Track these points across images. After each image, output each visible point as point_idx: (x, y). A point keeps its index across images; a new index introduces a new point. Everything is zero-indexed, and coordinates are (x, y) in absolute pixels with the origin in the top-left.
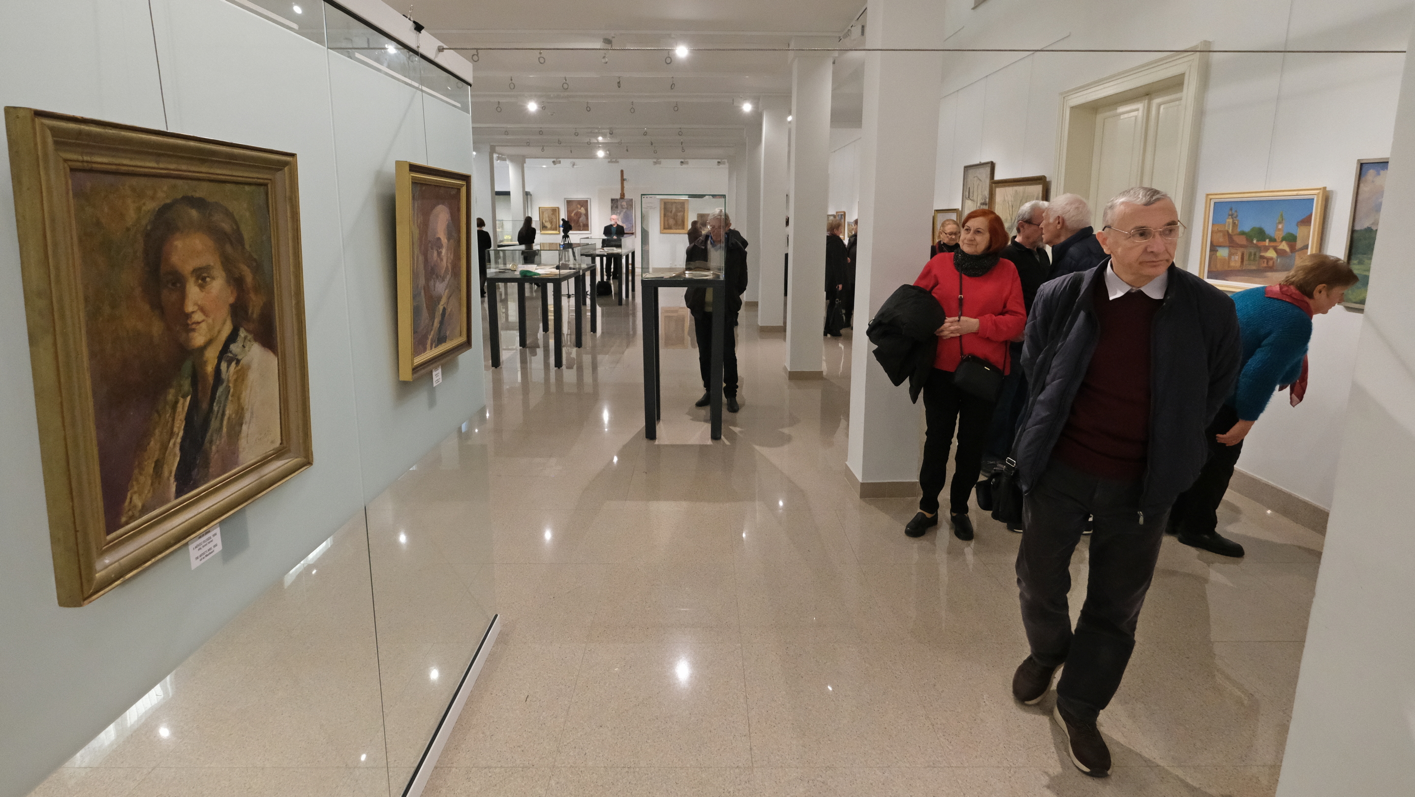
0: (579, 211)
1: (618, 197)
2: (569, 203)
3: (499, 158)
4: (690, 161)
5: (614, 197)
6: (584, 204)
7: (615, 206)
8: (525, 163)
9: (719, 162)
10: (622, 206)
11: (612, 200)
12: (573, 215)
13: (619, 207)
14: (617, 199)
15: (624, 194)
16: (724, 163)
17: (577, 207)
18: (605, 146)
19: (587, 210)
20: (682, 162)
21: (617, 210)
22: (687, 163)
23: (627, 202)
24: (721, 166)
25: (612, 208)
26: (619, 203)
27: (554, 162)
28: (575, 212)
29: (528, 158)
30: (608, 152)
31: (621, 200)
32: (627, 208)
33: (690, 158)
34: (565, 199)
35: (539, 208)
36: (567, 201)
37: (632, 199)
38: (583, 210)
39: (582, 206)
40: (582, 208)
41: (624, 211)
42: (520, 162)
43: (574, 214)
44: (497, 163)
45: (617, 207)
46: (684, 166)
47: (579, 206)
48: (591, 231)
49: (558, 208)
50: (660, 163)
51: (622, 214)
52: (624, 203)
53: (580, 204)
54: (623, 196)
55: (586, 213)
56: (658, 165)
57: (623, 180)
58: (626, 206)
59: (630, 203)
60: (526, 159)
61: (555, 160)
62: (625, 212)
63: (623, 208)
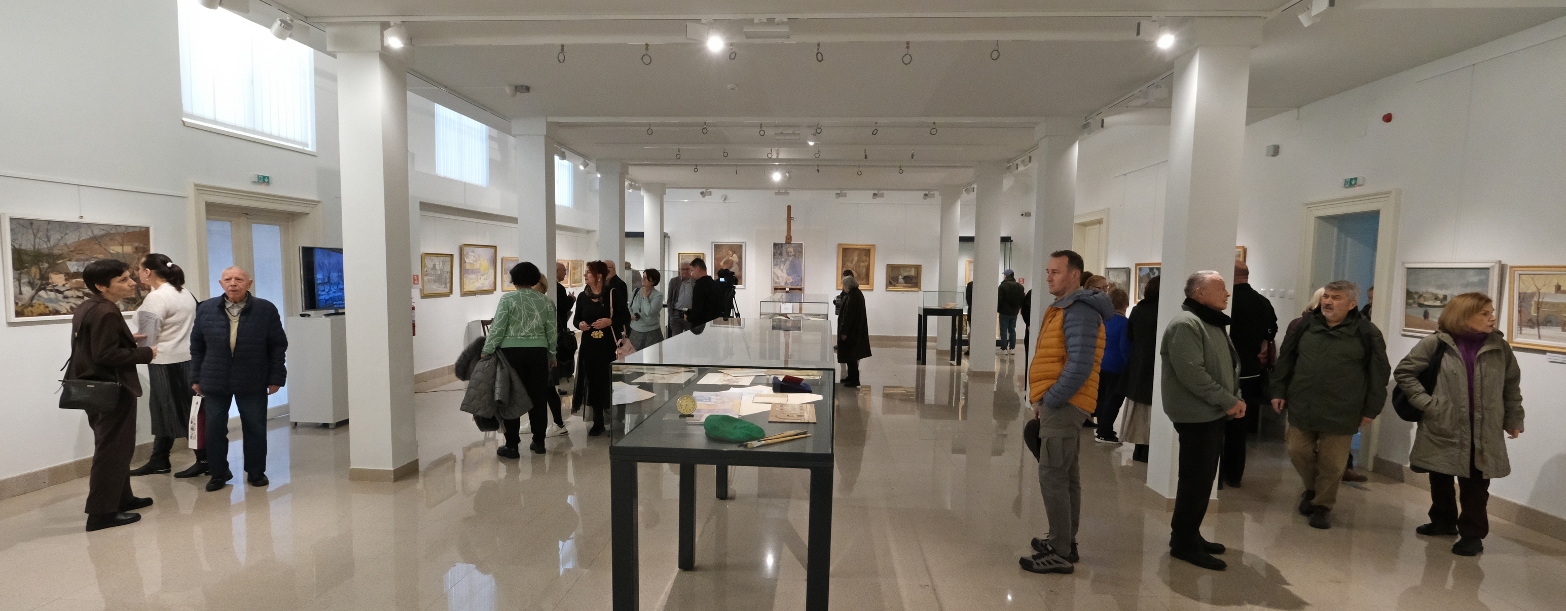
0: (730, 258)
1: (783, 241)
2: (718, 248)
3: (631, 186)
4: (885, 192)
5: (777, 242)
6: (737, 249)
7: (779, 252)
8: (665, 194)
9: (926, 195)
10: (788, 253)
11: (775, 245)
12: (722, 264)
13: (784, 253)
14: (782, 244)
15: (791, 237)
16: (933, 196)
17: (728, 254)
18: (785, 165)
19: (740, 258)
20: (875, 195)
21: (781, 258)
22: (882, 195)
23: (793, 247)
24: (929, 200)
25: (774, 255)
26: (784, 249)
27: (702, 193)
28: (724, 260)
29: (668, 188)
30: (787, 174)
31: (787, 245)
32: (794, 256)
33: (887, 190)
34: (712, 242)
35: (679, 254)
36: (715, 245)
37: (802, 244)
38: (735, 258)
39: (734, 252)
40: (734, 255)
41: (790, 259)
42: (658, 191)
43: (724, 263)
44: (629, 192)
45: (781, 254)
46: (878, 200)
47: (730, 253)
48: (745, 286)
49: (703, 254)
50: (845, 195)
51: (788, 263)
52: (791, 249)
53: (731, 249)
54: (789, 238)
55: (739, 262)
56: (841, 200)
57: (789, 219)
58: (793, 253)
59: (799, 249)
60: (667, 190)
61: (704, 190)
62: (792, 262)
63: (788, 255)
